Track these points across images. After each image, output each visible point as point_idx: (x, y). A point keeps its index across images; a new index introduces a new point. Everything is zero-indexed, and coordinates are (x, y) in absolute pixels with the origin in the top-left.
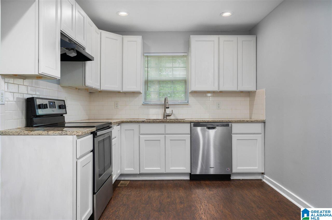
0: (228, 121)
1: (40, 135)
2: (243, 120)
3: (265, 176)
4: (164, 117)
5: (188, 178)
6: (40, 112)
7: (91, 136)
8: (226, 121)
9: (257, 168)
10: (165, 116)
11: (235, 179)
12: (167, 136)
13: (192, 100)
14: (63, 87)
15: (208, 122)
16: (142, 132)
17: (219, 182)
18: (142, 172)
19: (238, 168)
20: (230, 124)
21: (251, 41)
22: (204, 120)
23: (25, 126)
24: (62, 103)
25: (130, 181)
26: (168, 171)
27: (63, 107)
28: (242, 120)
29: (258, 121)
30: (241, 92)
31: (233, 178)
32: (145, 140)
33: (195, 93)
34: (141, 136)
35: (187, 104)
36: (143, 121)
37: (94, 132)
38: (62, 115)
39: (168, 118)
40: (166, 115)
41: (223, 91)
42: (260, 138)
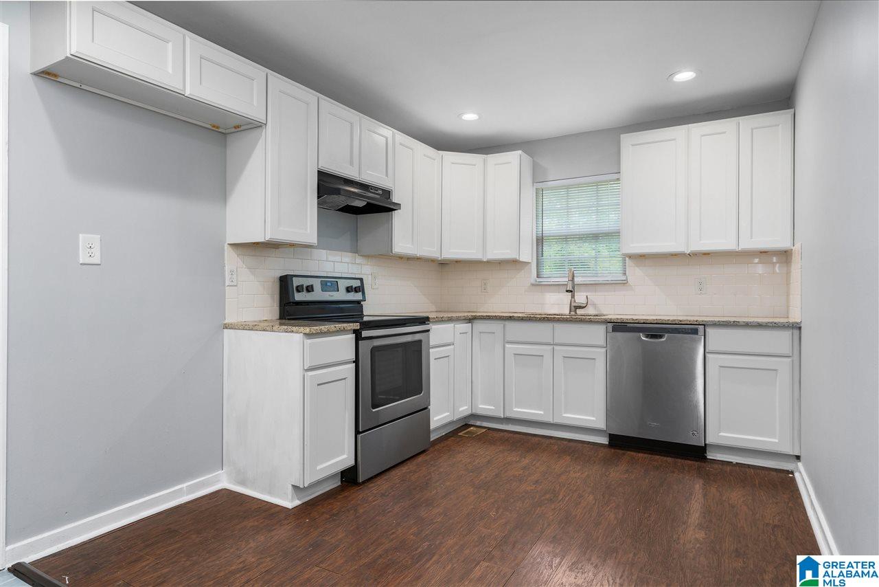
0: (696, 323)
1: (264, 330)
2: (734, 322)
3: (800, 464)
4: (570, 311)
5: (604, 440)
6: (299, 297)
7: (353, 336)
8: (688, 323)
9: (777, 441)
10: (573, 308)
11: (718, 459)
12: (556, 347)
13: (636, 273)
14: (367, 256)
15: (644, 323)
16: (508, 339)
17: (669, 459)
18: (508, 415)
19: (720, 434)
20: (701, 328)
21: (778, 125)
22: (635, 318)
23: (278, 317)
24: (356, 284)
25: (489, 429)
26: (557, 420)
27: (360, 289)
28: (732, 319)
29: (779, 324)
30: (761, 252)
31: (711, 455)
32: (515, 354)
33: (641, 258)
34: (507, 346)
35: (624, 283)
36: (510, 317)
37: (358, 330)
38: (358, 302)
39: (579, 312)
40: (574, 306)
41: (712, 253)
42: (784, 365)
